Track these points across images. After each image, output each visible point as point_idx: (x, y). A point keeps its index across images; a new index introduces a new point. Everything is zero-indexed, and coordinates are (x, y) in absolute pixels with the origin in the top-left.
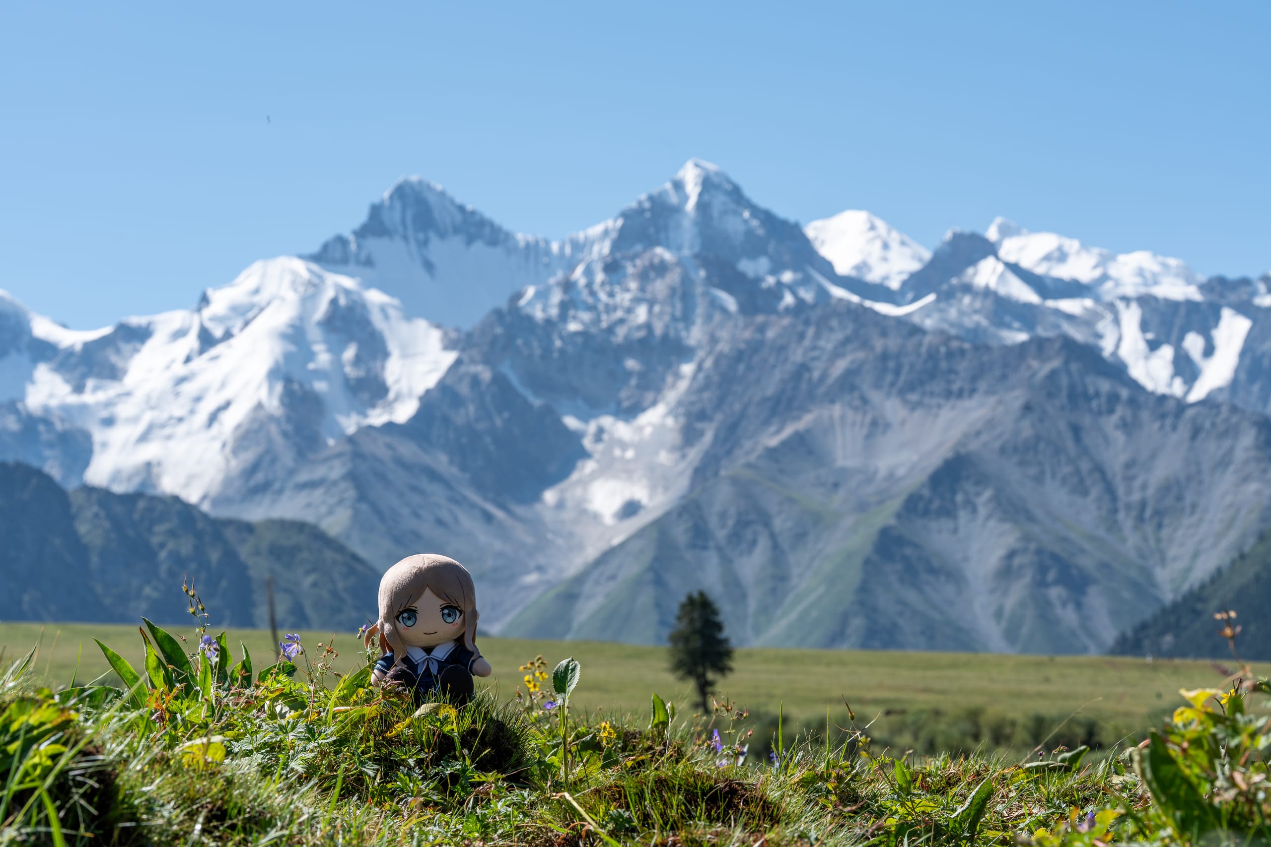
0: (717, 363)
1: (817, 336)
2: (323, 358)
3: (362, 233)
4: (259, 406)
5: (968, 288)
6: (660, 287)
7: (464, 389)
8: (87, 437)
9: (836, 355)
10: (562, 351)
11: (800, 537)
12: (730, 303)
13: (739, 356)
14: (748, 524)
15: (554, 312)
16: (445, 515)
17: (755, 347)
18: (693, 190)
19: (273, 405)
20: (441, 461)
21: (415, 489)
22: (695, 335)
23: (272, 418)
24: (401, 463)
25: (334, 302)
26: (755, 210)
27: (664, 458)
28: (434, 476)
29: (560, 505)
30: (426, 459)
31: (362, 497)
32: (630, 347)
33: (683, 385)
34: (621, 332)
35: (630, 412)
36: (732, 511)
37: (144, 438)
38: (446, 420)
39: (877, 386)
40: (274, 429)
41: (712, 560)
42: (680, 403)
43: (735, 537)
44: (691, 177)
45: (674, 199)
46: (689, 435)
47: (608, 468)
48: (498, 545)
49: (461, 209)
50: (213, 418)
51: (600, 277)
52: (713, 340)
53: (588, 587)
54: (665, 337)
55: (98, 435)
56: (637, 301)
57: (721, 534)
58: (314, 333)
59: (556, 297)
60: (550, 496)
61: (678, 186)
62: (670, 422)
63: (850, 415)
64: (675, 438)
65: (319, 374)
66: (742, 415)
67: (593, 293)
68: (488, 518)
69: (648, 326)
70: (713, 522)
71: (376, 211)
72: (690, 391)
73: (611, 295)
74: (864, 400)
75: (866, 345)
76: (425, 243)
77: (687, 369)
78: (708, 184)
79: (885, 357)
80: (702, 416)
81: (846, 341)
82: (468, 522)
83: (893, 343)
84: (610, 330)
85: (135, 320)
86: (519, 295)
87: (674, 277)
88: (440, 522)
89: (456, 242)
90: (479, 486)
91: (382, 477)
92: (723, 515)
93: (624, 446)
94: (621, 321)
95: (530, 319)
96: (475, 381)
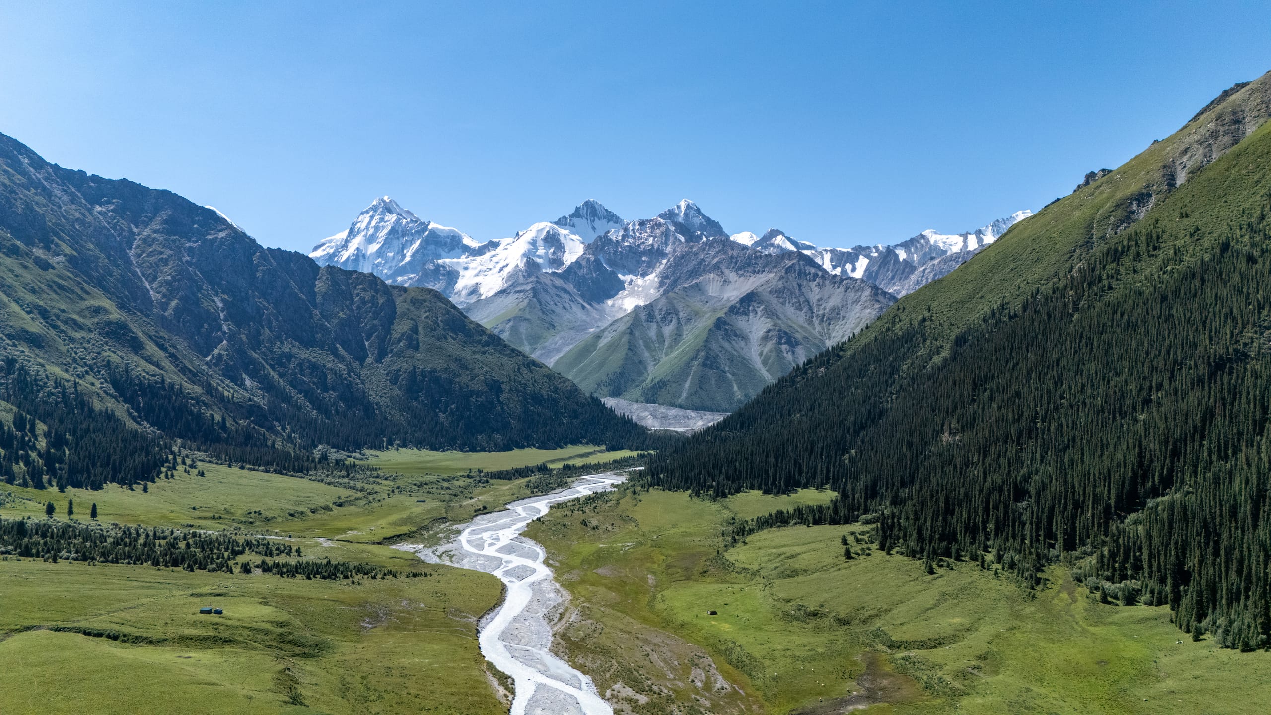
0: (675, 259)
1: (709, 250)
2: (541, 251)
3: (572, 216)
4: (517, 266)
5: (772, 245)
6: (658, 232)
7: (584, 263)
8: (458, 273)
9: (715, 257)
10: (621, 252)
11: (689, 320)
12: (682, 239)
13: (683, 257)
14: (669, 314)
15: (620, 238)
16: (567, 306)
17: (687, 253)
18: (683, 209)
19: (522, 265)
20: (570, 287)
21: (557, 295)
22: (669, 249)
23: (520, 270)
24: (555, 286)
25: (548, 232)
26: (704, 216)
27: (652, 291)
28: (566, 291)
29: (613, 306)
30: (566, 286)
31: (535, 296)
32: (644, 253)
33: (662, 266)
34: (642, 247)
35: (644, 275)
36: (665, 309)
37: (477, 275)
38: (576, 273)
39: (728, 268)
40: (520, 273)
41: (654, 326)
42: (660, 272)
43: (664, 319)
44: (683, 204)
45: (677, 211)
46: (662, 284)
47: (631, 294)
48: (585, 317)
49: (607, 210)
50: (501, 270)
51: (637, 227)
52: (675, 251)
53: (606, 334)
54: (658, 249)
55: (462, 272)
56: (650, 236)
57: (659, 317)
58: (540, 243)
59: (621, 233)
60: (610, 302)
61: (679, 207)
62: (656, 279)
63: (717, 277)
64: (657, 285)
65: (539, 257)
66: (679, 277)
67: (634, 233)
68: (583, 307)
69: (652, 245)
70: (657, 312)
71: (577, 209)
72: (664, 269)
73: (641, 234)
74: (723, 273)
75: (726, 253)
76: (594, 221)
77: (665, 261)
78: (688, 207)
79: (732, 257)
80: (667, 277)
81: (720, 251)
82: (576, 309)
83: (735, 253)
84: (639, 246)
85: (495, 240)
86: (608, 232)
87: (663, 229)
88: (564, 308)
89: (604, 221)
90: (583, 296)
91: (546, 291)
92: (661, 310)
93: (639, 286)
94: (643, 243)
95: (611, 240)
96: (588, 260)
